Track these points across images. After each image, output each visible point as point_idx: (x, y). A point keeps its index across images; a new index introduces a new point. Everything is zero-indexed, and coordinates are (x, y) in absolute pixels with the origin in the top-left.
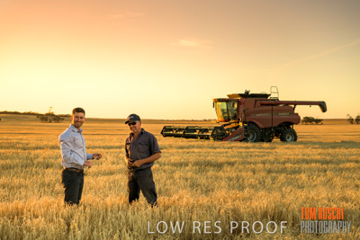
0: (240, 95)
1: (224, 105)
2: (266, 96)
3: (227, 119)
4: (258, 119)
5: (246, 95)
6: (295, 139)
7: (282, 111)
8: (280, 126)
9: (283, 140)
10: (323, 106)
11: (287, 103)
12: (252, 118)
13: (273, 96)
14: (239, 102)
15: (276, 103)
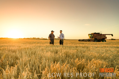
0: (94, 33)
1: (90, 35)
2: (99, 33)
3: (91, 38)
4: (97, 38)
5: (95, 33)
6: (106, 41)
7: (103, 36)
8: (102, 39)
9: (103, 42)
10: (112, 35)
11: (104, 35)
12: (96, 37)
13: (101, 33)
14: (93, 35)
15: (101, 34)
